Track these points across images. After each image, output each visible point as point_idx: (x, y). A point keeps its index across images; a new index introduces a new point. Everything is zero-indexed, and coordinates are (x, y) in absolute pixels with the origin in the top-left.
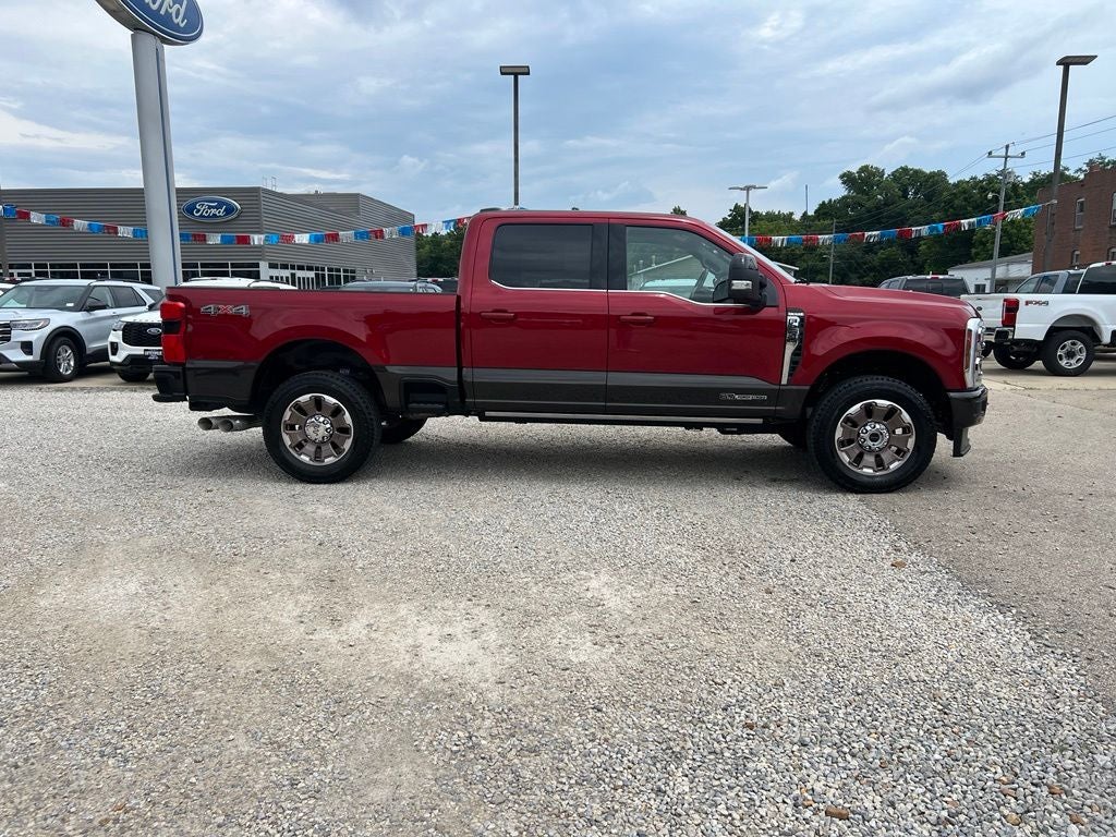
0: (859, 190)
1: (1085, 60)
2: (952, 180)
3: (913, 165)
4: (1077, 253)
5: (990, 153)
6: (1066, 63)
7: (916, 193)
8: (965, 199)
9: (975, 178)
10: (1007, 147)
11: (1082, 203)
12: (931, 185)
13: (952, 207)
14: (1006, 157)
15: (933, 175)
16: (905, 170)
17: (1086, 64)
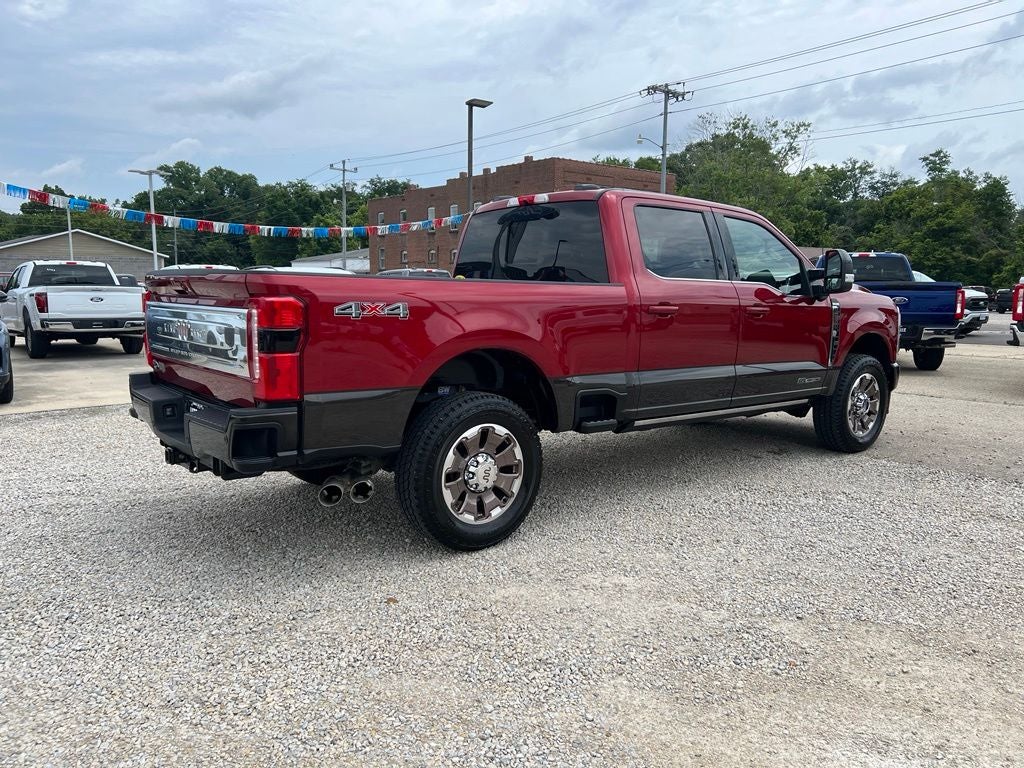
0: (177, 184)
1: (483, 104)
2: (261, 183)
3: (227, 167)
4: (405, 252)
5: (332, 166)
6: (471, 104)
7: (231, 192)
8: (285, 202)
9: (280, 184)
10: (344, 162)
11: (404, 214)
12: (244, 186)
13: (275, 207)
14: (344, 171)
15: (245, 178)
16: (219, 170)
17: (484, 107)
